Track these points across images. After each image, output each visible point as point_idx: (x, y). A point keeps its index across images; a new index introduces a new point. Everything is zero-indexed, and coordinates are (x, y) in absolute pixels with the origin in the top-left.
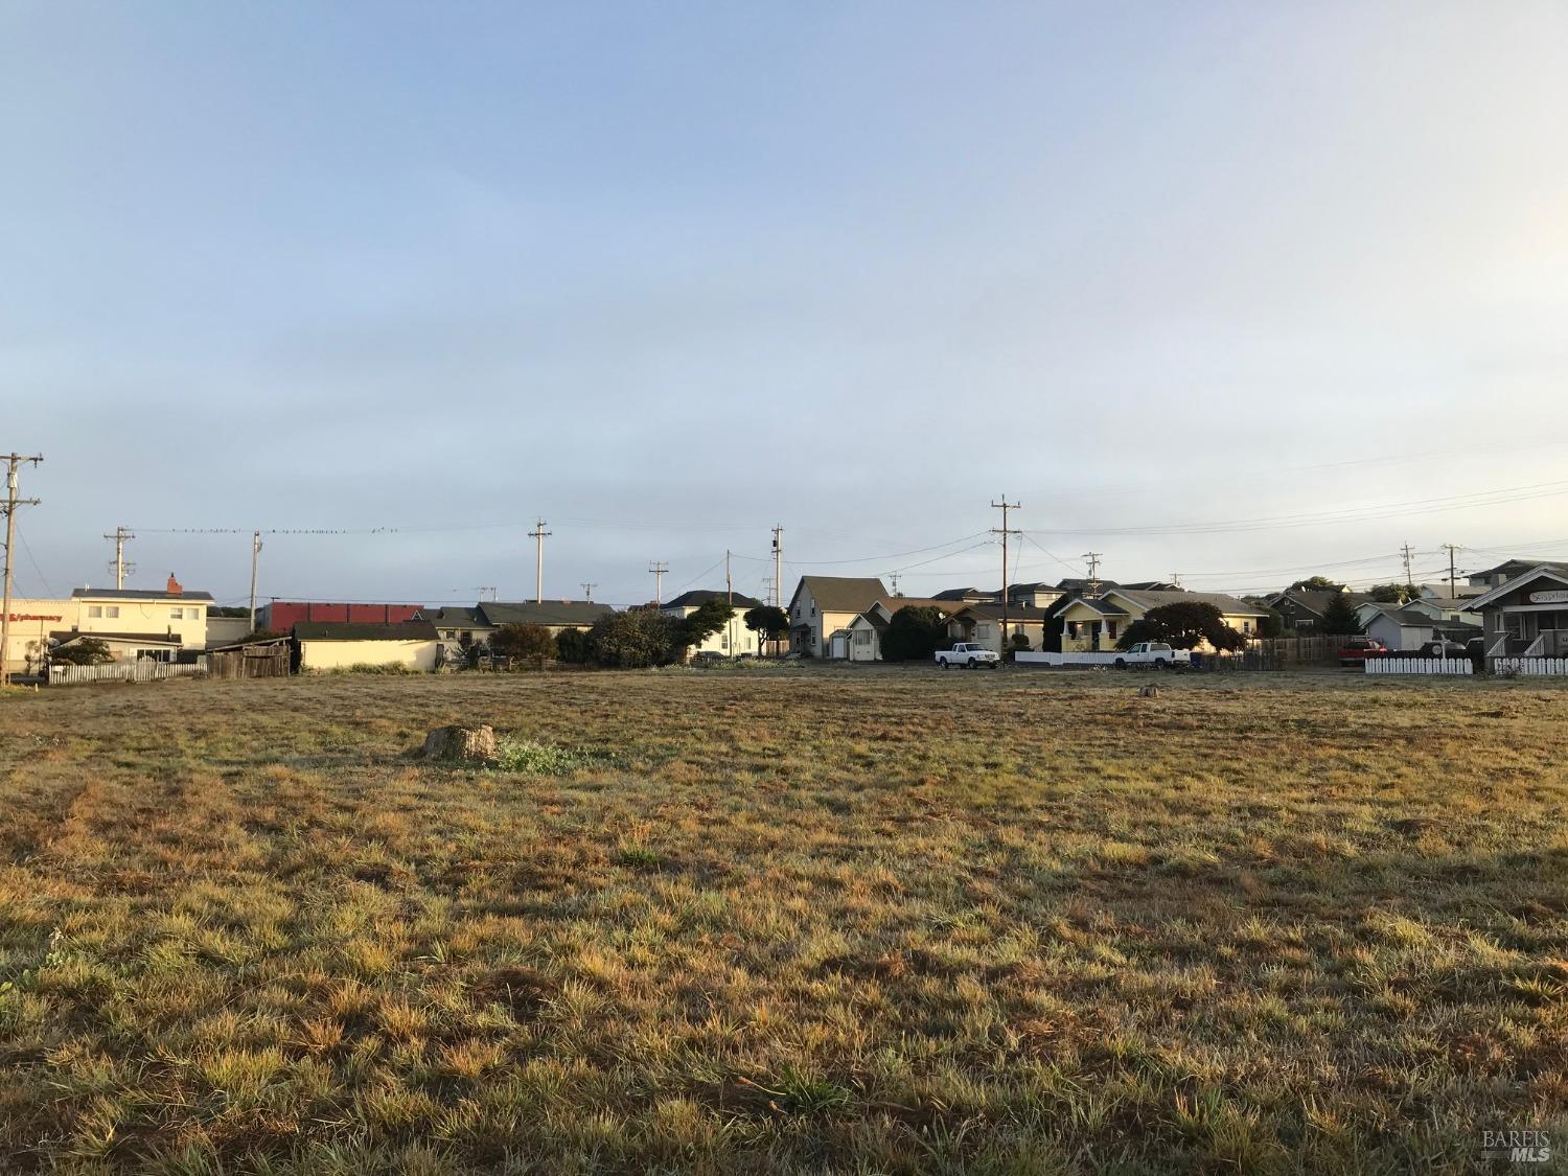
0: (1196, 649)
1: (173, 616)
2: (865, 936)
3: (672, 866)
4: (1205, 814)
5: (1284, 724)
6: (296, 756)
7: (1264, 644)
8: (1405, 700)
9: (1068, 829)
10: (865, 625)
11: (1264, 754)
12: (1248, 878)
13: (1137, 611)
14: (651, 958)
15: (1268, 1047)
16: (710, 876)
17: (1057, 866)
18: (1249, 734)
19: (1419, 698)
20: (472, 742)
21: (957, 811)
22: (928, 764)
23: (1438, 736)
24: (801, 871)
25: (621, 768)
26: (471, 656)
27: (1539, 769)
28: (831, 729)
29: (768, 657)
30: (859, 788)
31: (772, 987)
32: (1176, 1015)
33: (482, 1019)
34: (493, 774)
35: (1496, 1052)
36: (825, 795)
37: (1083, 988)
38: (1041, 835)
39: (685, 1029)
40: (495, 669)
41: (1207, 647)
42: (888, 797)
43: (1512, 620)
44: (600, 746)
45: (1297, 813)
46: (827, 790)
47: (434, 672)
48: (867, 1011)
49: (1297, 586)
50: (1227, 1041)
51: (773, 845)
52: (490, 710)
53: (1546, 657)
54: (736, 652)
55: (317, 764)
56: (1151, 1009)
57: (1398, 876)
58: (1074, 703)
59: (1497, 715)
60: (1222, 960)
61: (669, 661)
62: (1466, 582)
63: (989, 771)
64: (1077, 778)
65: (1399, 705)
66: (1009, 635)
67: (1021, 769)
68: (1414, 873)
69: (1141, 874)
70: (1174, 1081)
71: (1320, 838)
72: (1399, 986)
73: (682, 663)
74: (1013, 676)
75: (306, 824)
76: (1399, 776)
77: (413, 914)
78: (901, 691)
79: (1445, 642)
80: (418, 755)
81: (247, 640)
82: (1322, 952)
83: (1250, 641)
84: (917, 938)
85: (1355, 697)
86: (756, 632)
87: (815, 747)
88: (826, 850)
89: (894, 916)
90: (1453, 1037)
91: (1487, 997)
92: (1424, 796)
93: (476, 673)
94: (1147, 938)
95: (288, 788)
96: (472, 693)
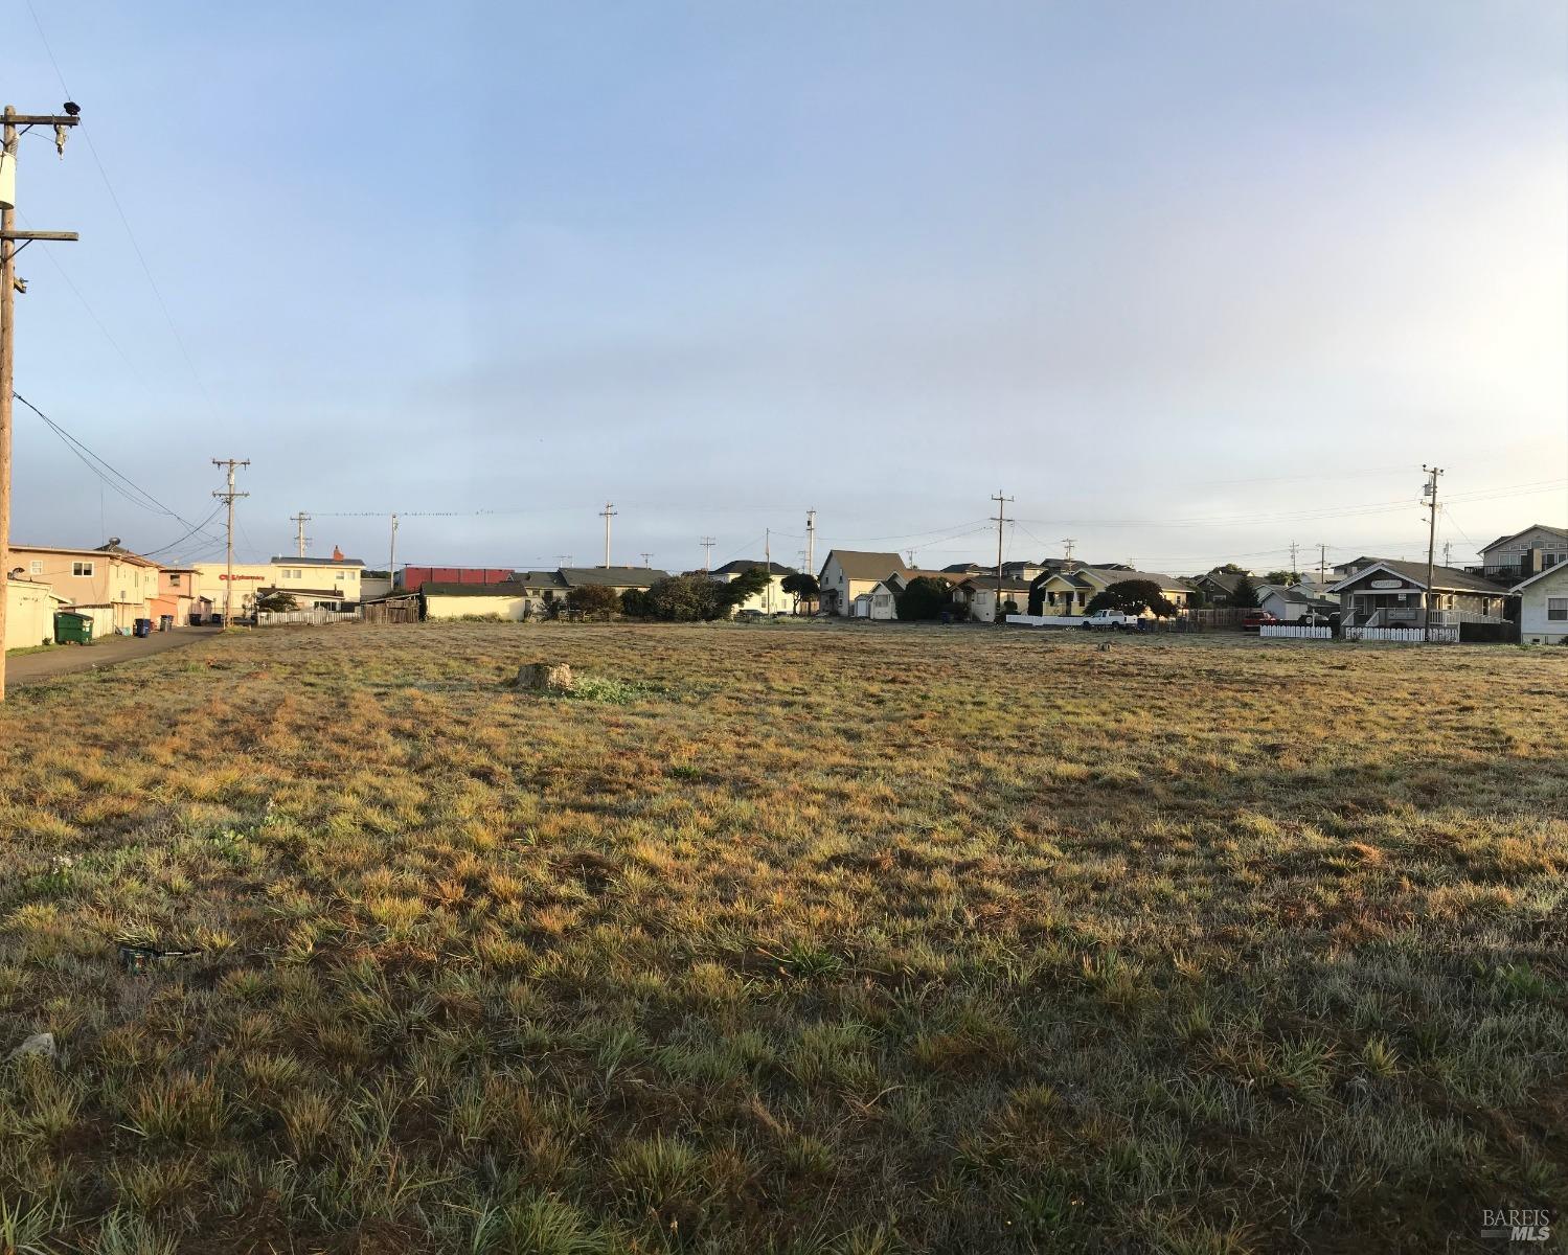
0: (1142, 616)
1: (338, 578)
2: (864, 838)
3: (712, 779)
4: (1134, 740)
5: (1198, 673)
6: (425, 682)
7: (1191, 613)
8: (1284, 656)
9: (1031, 753)
10: (884, 591)
11: (1182, 696)
12: (1158, 789)
13: (1100, 585)
14: (692, 851)
15: (1157, 916)
16: (743, 788)
17: (1020, 782)
18: (1173, 680)
19: (1293, 655)
20: (553, 677)
21: (947, 740)
22: (928, 702)
23: (1302, 683)
24: (816, 785)
25: (673, 700)
26: (552, 610)
27: (1365, 707)
28: (850, 673)
29: (801, 615)
30: (871, 721)
31: (787, 877)
32: (1093, 896)
33: (563, 890)
34: (570, 701)
36: (842, 725)
37: (1028, 877)
38: (1010, 758)
39: (719, 909)
40: (571, 620)
41: (1149, 614)
42: (893, 727)
43: (1359, 600)
44: (657, 682)
45: (1200, 739)
46: (844, 722)
47: (523, 621)
48: (861, 897)
49: (1216, 571)
50: (1129, 914)
51: (796, 764)
52: (567, 652)
53: (1379, 627)
54: (773, 610)
55: (440, 688)
56: (1076, 892)
57: (1263, 785)
58: (1047, 655)
59: (1343, 668)
60: (1133, 852)
61: (714, 617)
62: (1331, 572)
63: (976, 708)
64: (1043, 714)
65: (1280, 660)
66: (1002, 602)
67: (1002, 707)
68: (1274, 783)
69: (1082, 787)
70: (1085, 946)
71: (1213, 758)
72: (1252, 865)
73: (727, 619)
74: (1003, 634)
75: (434, 733)
76: (1273, 712)
77: (511, 806)
78: (911, 644)
79: (1315, 614)
80: (512, 684)
81: (389, 595)
82: (1204, 843)
83: (1180, 611)
84: (904, 840)
85: (1249, 654)
86: (791, 595)
87: (836, 688)
88: (838, 769)
89: (888, 821)
90: (1282, 901)
91: (1310, 872)
92: (1288, 726)
94: (1079, 837)
95: (419, 705)
96: (553, 638)
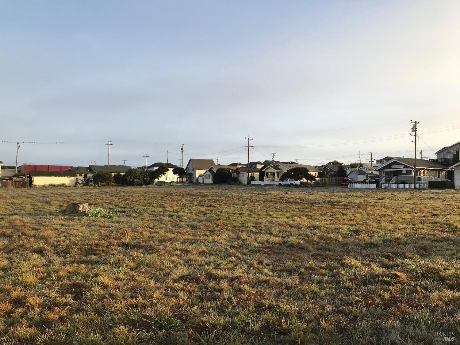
0: (301, 181)
2: (195, 268)
3: (137, 247)
4: (300, 228)
5: (324, 202)
6: (24, 212)
7: (320, 179)
8: (358, 195)
9: (260, 233)
10: (208, 173)
11: (318, 211)
12: (311, 248)
13: (285, 170)
14: (124, 277)
15: (312, 301)
16: (149, 249)
17: (256, 244)
18: (315, 205)
19: (362, 194)
20: (81, 208)
21: (228, 228)
22: (222, 214)
23: (366, 205)
24: (178, 248)
25: (128, 216)
26: (87, 182)
27: (392, 214)
28: (195, 203)
29: (180, 183)
30: (201, 221)
31: (161, 286)
32: (286, 292)
33: (62, 300)
34: (87, 218)
35: (378, 301)
36: (190, 224)
37: (258, 283)
38: (252, 235)
39: (130, 301)
40: (95, 186)
41: (304, 180)
42: (209, 224)
43: (387, 173)
44: (123, 209)
45: (326, 228)
46: (191, 222)
48: (190, 293)
49: (330, 163)
50: (300, 300)
51: (171, 239)
52: (90, 198)
53: (395, 183)
54: (170, 181)
55: (30, 215)
56: (279, 289)
57: (353, 246)
58: (266, 196)
59: (382, 199)
60: (301, 273)
61: (148, 184)
62: (375, 162)
63: (240, 216)
64: (265, 218)
65: (356, 197)
66: (250, 176)
67: (250, 215)
68: (358, 245)
69: (280, 246)
70: (283, 313)
71: (332, 235)
72: (351, 280)
73: (153, 184)
74: (250, 188)
75: (20, 235)
76: (355, 217)
77: (49, 264)
78: (217, 192)
79: (369, 179)
80: (64, 212)
82: (330, 270)
83: (316, 178)
84: (210, 269)
85: (344, 194)
86: (176, 175)
87: (189, 209)
88: (187, 241)
89: (204, 261)
90: (365, 296)
91: (376, 283)
92: (362, 223)
93: (88, 187)
94: (279, 267)
95: (18, 223)
96: (85, 193)
